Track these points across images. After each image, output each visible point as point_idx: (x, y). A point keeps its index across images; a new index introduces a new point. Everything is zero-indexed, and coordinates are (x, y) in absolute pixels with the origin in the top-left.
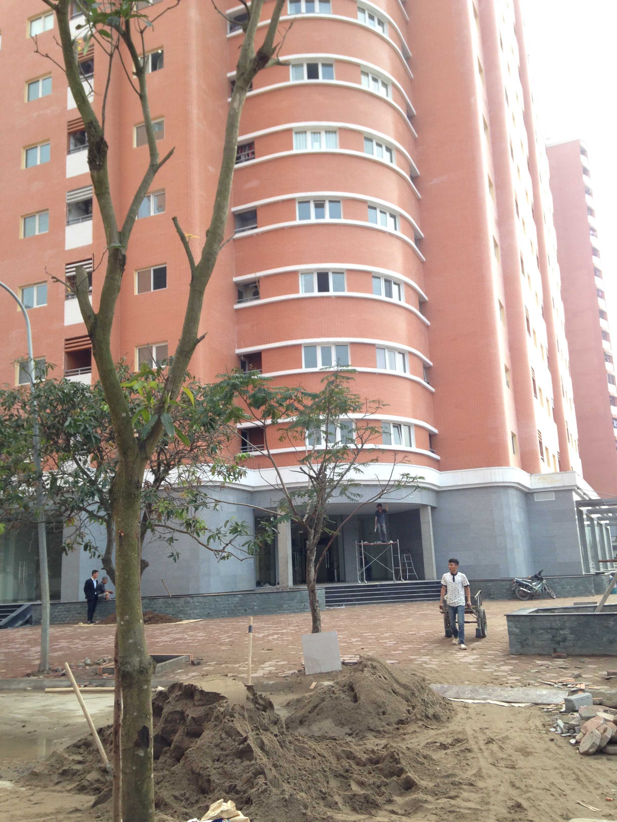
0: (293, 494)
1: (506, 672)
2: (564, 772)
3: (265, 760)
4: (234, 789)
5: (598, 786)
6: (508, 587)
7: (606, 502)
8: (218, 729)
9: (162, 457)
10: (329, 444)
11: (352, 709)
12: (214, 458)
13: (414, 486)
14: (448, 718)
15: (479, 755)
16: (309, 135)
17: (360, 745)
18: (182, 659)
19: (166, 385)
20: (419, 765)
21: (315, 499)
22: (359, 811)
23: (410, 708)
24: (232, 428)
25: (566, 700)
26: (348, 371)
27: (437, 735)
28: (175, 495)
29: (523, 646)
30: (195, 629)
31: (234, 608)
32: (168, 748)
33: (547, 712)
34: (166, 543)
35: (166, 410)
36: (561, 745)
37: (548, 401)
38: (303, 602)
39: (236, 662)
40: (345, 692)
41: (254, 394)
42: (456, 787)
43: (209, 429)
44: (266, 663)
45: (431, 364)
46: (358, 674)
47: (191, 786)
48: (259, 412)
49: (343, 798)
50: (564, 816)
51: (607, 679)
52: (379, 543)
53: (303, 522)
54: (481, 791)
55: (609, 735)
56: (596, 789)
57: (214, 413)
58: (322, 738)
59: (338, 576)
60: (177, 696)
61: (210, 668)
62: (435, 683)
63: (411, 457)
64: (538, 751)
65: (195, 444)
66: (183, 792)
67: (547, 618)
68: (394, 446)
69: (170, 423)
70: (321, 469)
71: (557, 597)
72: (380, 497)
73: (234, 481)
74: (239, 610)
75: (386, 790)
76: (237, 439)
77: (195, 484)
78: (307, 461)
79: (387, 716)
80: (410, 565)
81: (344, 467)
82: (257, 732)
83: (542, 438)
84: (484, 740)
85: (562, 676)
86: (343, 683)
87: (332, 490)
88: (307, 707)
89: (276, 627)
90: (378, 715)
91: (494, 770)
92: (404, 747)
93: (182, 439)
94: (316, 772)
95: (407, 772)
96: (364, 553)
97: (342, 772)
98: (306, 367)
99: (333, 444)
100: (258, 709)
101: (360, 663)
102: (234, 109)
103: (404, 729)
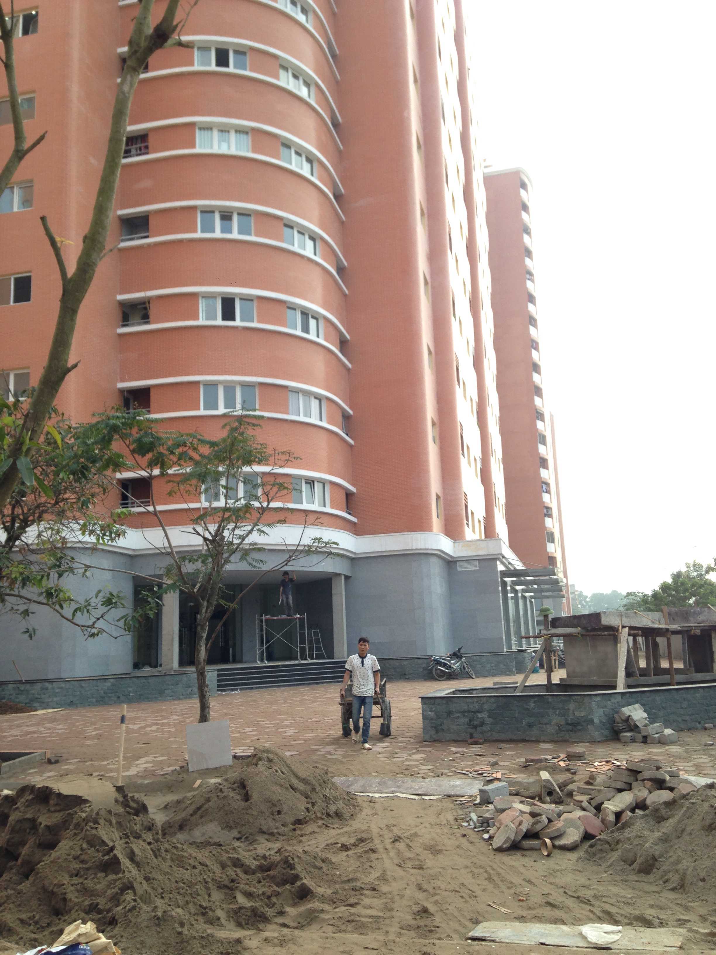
0: (184, 559)
1: (418, 761)
2: (476, 871)
3: (135, 872)
4: (95, 908)
5: (511, 885)
6: (424, 666)
7: (531, 573)
8: (78, 838)
9: (18, 511)
10: (229, 501)
11: (243, 809)
12: (85, 514)
13: (326, 552)
14: (352, 815)
15: (384, 856)
16: (215, 133)
17: (250, 851)
18: (35, 757)
19: (25, 422)
20: (317, 870)
21: (210, 565)
22: (245, 926)
23: (310, 806)
24: (109, 478)
25: (481, 791)
26: (255, 417)
27: (338, 834)
28: (33, 558)
29: (437, 732)
30: (53, 720)
31: (104, 695)
32: (14, 862)
33: (460, 804)
34: (19, 616)
35: (24, 454)
36: (473, 841)
37: (475, 460)
38: (189, 687)
39: (105, 759)
40: (235, 790)
41: (140, 438)
42: (357, 893)
43: (80, 478)
44: (142, 759)
45: (351, 412)
46: (252, 769)
47: (42, 907)
48: (144, 461)
49: (227, 913)
50: (474, 920)
51: (525, 767)
52: (284, 617)
53: (194, 592)
54: (384, 896)
55: (524, 828)
56: (509, 888)
57: (88, 459)
58: (206, 844)
59: (234, 656)
60: (27, 801)
61: (71, 767)
62: (339, 776)
63: (324, 519)
64: (448, 848)
65: (61, 497)
66: (32, 914)
67: (465, 699)
68: (305, 506)
69: (28, 469)
70: (218, 530)
71: (477, 677)
72: (286, 565)
73: (110, 543)
74: (110, 697)
75: (278, 900)
76: (115, 492)
77: (60, 545)
78: (202, 520)
79: (283, 815)
80: (317, 642)
81: (246, 528)
82: (127, 840)
83: (468, 501)
84: (391, 839)
85: (477, 764)
86: (232, 780)
87: (231, 555)
88: (188, 809)
89: (156, 717)
90: (273, 815)
91: (400, 872)
92: (301, 851)
93: (43, 489)
94: (196, 884)
95: (302, 879)
96: (266, 629)
97: (226, 882)
98: (205, 409)
99: (233, 501)
100: (129, 813)
101: (254, 756)
102: (123, 93)
103: (301, 830)
